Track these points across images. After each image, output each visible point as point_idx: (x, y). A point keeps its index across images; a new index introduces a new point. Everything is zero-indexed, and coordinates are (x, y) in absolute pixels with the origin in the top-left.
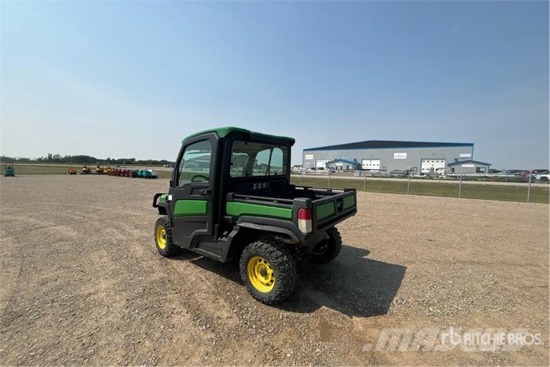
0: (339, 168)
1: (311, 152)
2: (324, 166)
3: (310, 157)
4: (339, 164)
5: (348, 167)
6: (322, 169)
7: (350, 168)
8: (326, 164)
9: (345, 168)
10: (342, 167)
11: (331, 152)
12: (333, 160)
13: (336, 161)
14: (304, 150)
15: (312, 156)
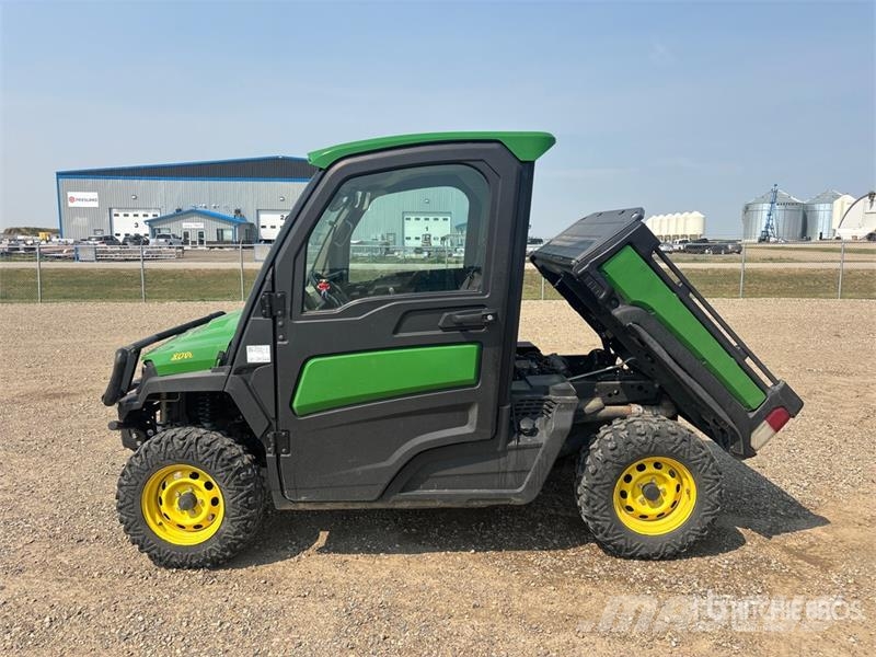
0: (194, 237)
1: (90, 181)
2: (144, 230)
3: (85, 198)
4: (192, 226)
5: (220, 233)
6: (137, 239)
7: (228, 235)
8: (150, 223)
9: (211, 236)
10: (201, 235)
11: (162, 185)
12: (171, 211)
13: (180, 214)
14: (60, 175)
15: (94, 195)
